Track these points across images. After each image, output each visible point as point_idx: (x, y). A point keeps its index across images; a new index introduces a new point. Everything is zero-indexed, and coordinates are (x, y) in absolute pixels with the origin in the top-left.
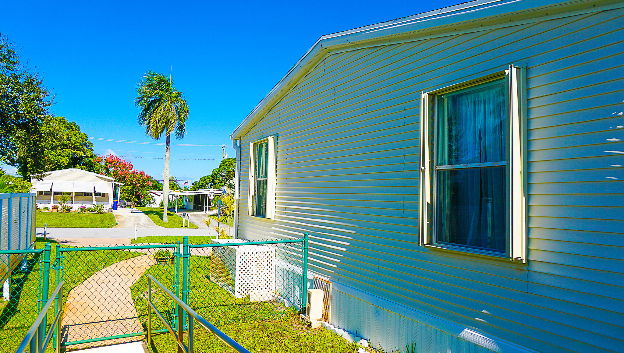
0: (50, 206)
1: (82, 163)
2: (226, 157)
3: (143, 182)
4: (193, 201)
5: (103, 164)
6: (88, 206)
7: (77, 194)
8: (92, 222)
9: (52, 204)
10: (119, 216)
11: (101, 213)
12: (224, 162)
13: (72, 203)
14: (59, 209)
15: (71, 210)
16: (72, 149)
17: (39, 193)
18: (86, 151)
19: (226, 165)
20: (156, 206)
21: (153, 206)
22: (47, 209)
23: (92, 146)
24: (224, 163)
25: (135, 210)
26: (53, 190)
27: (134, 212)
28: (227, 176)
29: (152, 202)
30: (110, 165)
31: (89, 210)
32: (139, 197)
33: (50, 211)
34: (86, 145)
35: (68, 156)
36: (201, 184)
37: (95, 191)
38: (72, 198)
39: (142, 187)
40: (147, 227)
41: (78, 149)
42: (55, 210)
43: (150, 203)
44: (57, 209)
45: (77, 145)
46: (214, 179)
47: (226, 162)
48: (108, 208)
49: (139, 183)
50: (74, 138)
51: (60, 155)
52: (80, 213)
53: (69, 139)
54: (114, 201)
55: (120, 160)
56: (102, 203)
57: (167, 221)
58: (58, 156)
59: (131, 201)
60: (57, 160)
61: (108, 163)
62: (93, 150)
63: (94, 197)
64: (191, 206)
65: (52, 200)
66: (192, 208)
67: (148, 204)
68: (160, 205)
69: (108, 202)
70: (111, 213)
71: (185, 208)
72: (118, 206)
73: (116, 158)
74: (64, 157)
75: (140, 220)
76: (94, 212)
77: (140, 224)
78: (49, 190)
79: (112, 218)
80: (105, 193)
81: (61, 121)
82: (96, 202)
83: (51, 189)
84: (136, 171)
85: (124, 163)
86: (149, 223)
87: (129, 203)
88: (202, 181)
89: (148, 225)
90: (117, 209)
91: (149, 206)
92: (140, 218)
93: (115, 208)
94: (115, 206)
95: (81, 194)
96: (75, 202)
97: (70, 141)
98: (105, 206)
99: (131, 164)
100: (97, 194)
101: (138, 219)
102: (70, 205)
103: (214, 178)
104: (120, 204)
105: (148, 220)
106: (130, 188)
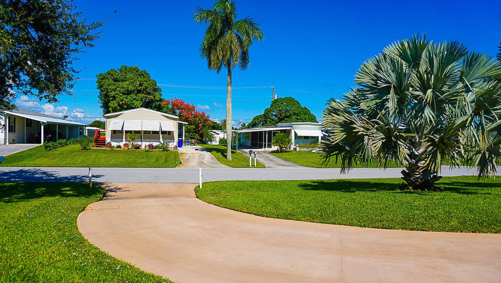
0: (122, 144)
1: (153, 107)
2: (276, 98)
3: (204, 122)
4: (250, 138)
5: (170, 106)
6: (155, 144)
7: (146, 132)
8: (157, 160)
9: (124, 142)
10: (183, 154)
11: (167, 151)
12: (275, 101)
13: (142, 141)
14: (130, 147)
15: (140, 147)
16: (144, 94)
17: (113, 132)
18: (155, 95)
19: (277, 104)
20: (216, 143)
21: (214, 143)
22: (119, 147)
23: (161, 90)
24: (275, 103)
25: (198, 147)
26: (124, 129)
27: (198, 150)
28: (279, 115)
29: (212, 140)
30: (176, 107)
31: (157, 147)
32: (202, 135)
33: (122, 149)
34: (156, 90)
35: (141, 100)
36: (254, 123)
37: (161, 129)
38: (141, 137)
39: (204, 126)
40: (212, 167)
41: (149, 94)
42: (126, 148)
43: (211, 141)
44: (128, 147)
45: (148, 90)
46: (266, 118)
47: (276, 102)
48: (174, 146)
49: (200, 123)
50: (145, 84)
51: (134, 99)
52: (148, 151)
53: (141, 85)
54: (179, 139)
55: (184, 102)
56: (168, 141)
57: (231, 159)
58: (133, 100)
59: (195, 139)
60: (133, 104)
61: (174, 105)
62: (161, 95)
63: (161, 135)
64: (249, 143)
65: (124, 139)
66: (250, 145)
67: (209, 141)
68: (219, 142)
69: (173, 140)
70: (177, 150)
71: (243, 145)
72: (184, 144)
73: (180, 101)
74: (138, 101)
75: (204, 158)
76: (161, 150)
77: (205, 162)
78: (121, 129)
79: (176, 156)
80: (170, 131)
81: (135, 70)
82: (162, 140)
83: (122, 128)
84: (198, 112)
85: (188, 105)
86: (213, 161)
87: (193, 141)
88: (255, 120)
89: (212, 163)
90: (182, 146)
91: (210, 144)
92: (204, 155)
93: (180, 146)
94: (180, 144)
95: (149, 132)
96: (144, 140)
97: (142, 86)
98: (170, 144)
99: (193, 106)
100: (164, 133)
101: (201, 157)
102: (139, 143)
103: (267, 116)
104: (185, 141)
105: (212, 157)
106: (193, 127)
